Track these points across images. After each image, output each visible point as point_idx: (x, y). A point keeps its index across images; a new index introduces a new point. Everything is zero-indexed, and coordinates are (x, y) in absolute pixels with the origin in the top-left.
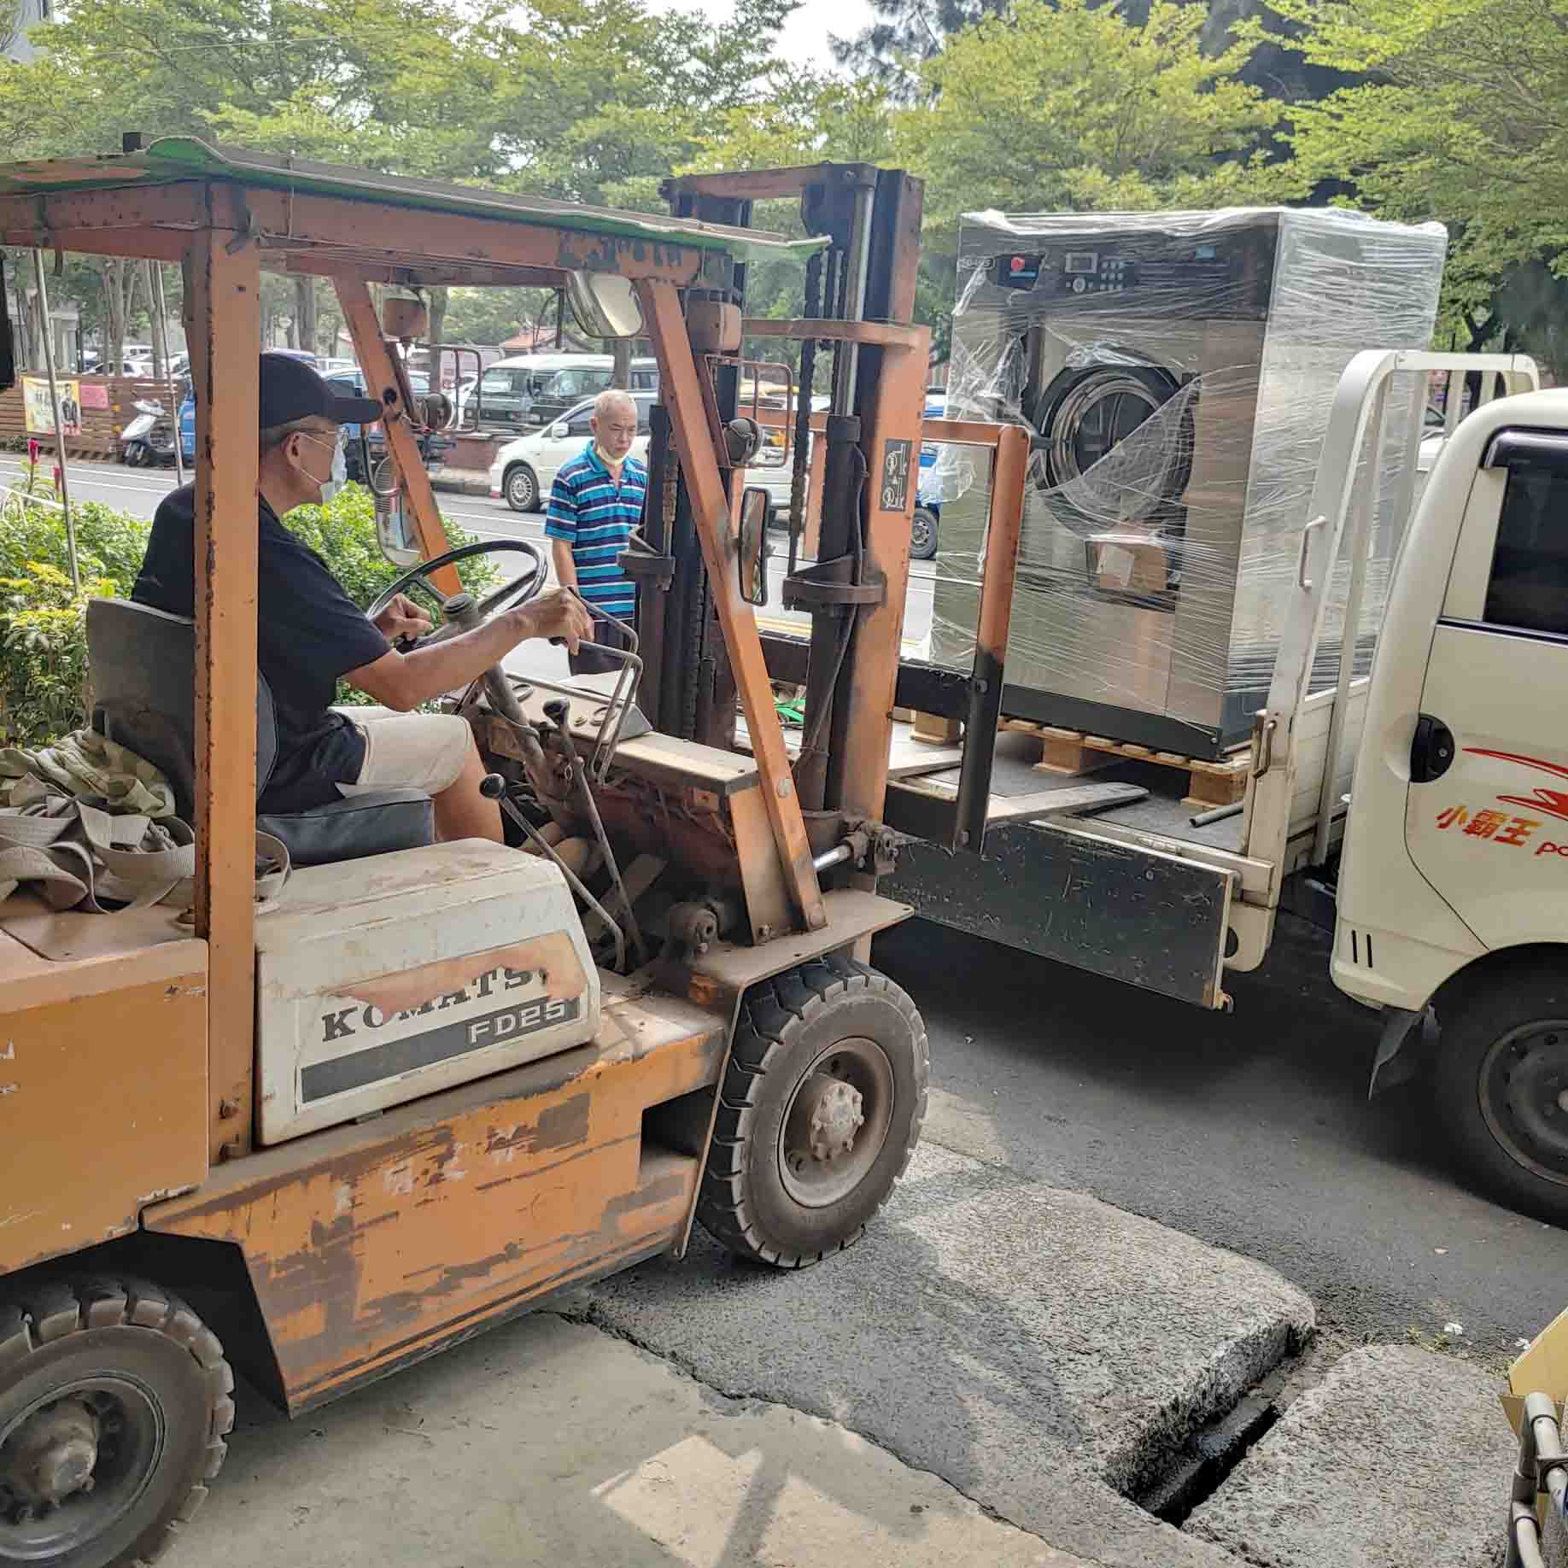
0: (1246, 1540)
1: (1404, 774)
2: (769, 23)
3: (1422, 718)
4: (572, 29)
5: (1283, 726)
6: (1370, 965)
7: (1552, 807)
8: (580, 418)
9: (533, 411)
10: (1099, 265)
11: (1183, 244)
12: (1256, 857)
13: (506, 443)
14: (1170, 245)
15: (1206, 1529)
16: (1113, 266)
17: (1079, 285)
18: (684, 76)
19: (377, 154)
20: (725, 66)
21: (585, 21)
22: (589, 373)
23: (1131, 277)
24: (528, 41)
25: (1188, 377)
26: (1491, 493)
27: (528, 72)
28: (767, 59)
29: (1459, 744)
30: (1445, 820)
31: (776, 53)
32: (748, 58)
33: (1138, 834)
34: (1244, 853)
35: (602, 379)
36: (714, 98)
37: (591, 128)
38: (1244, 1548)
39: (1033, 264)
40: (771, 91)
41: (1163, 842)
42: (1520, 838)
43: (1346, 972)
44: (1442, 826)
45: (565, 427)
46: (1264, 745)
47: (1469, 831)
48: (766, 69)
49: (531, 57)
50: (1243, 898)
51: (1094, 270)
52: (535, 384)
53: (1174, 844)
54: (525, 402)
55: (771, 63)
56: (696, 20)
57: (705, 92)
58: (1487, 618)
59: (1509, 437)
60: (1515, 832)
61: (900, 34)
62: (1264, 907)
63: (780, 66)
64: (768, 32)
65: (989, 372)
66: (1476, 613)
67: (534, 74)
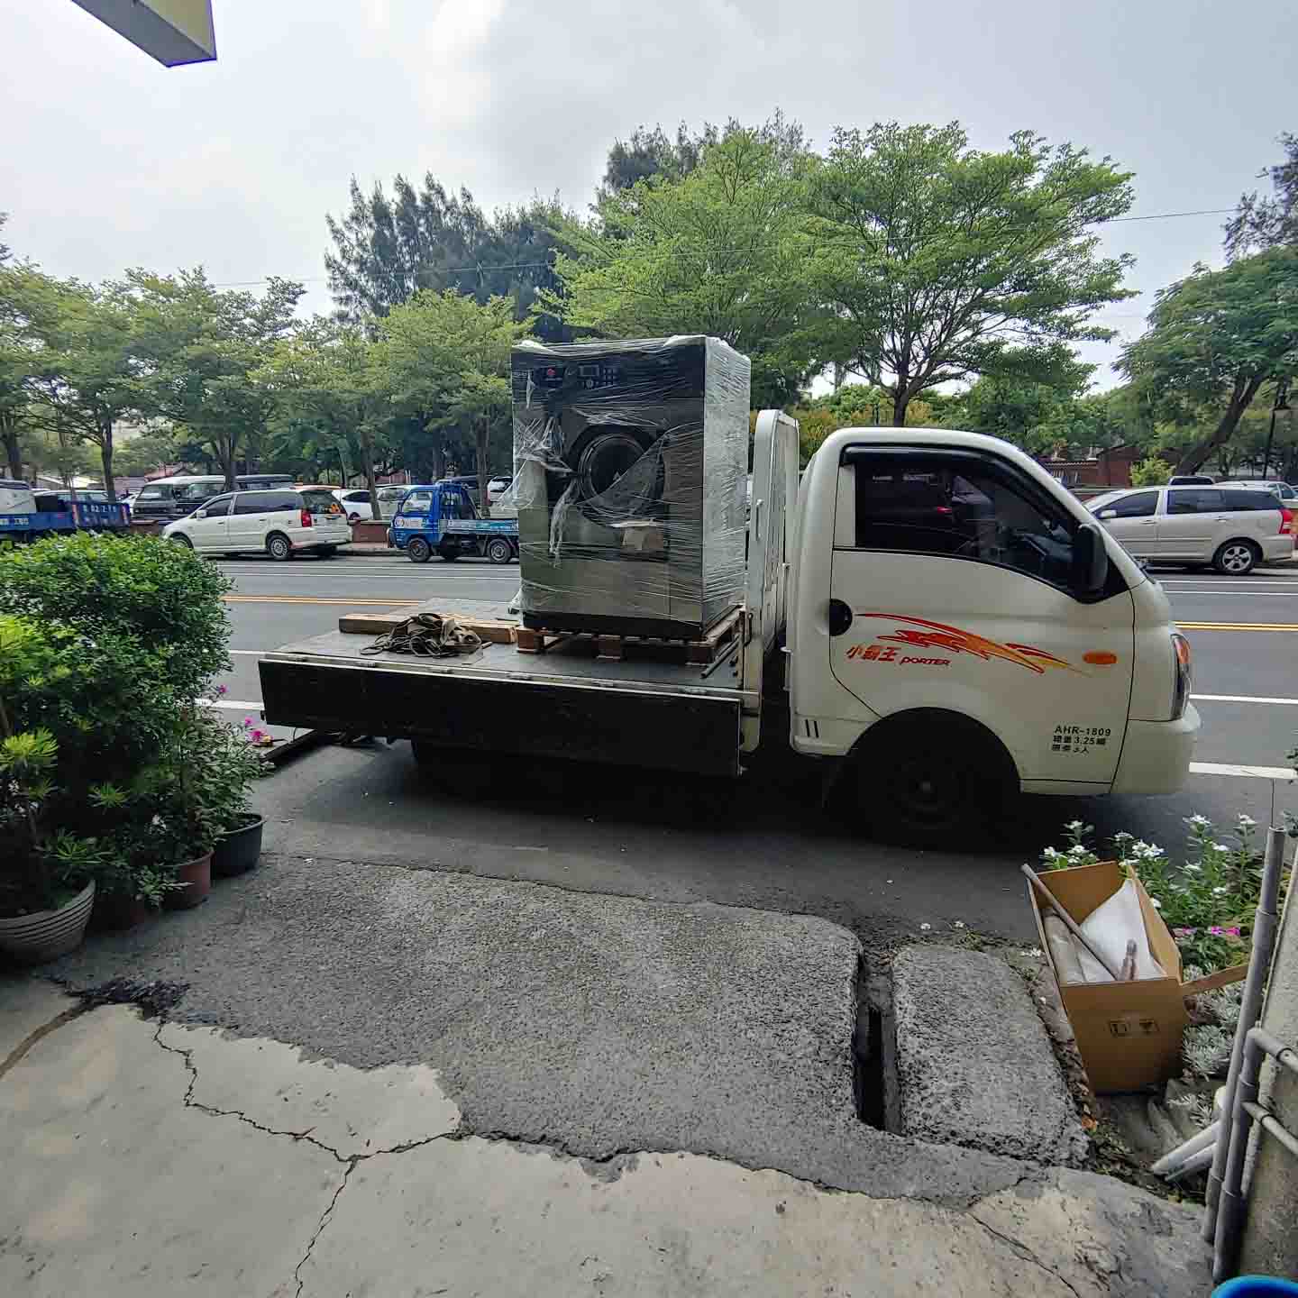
0: (953, 1128)
1: (826, 632)
2: (289, 300)
3: (831, 600)
4: (172, 300)
5: (757, 617)
6: (817, 736)
7: (906, 639)
8: (213, 507)
9: (178, 507)
10: (601, 371)
11: (651, 357)
12: (747, 689)
13: (165, 525)
14: (645, 357)
15: (925, 1128)
16: (609, 371)
17: (590, 383)
18: (245, 327)
19: (54, 365)
20: (267, 321)
21: (179, 296)
22: (209, 485)
23: (621, 377)
24: (144, 306)
25: (660, 433)
26: (848, 479)
27: (148, 319)
28: (290, 319)
29: (854, 613)
30: (852, 653)
31: (294, 316)
32: (279, 318)
33: (679, 687)
34: (741, 688)
35: (218, 488)
36: (263, 339)
37: (193, 351)
38: (953, 1134)
39: (560, 373)
40: (295, 334)
41: (695, 689)
42: (892, 657)
43: (803, 742)
44: (850, 657)
45: (204, 512)
46: (747, 627)
47: (864, 657)
48: (289, 325)
49: (150, 313)
50: (747, 713)
51: (598, 374)
52: (178, 491)
53: (703, 690)
54: (173, 502)
55: (292, 321)
56: (246, 297)
57: (259, 334)
58: (857, 545)
59: (849, 450)
60: (888, 654)
61: (352, 315)
62: (756, 715)
63: (298, 323)
64: (288, 305)
65: (541, 439)
66: (851, 541)
67: (153, 321)
